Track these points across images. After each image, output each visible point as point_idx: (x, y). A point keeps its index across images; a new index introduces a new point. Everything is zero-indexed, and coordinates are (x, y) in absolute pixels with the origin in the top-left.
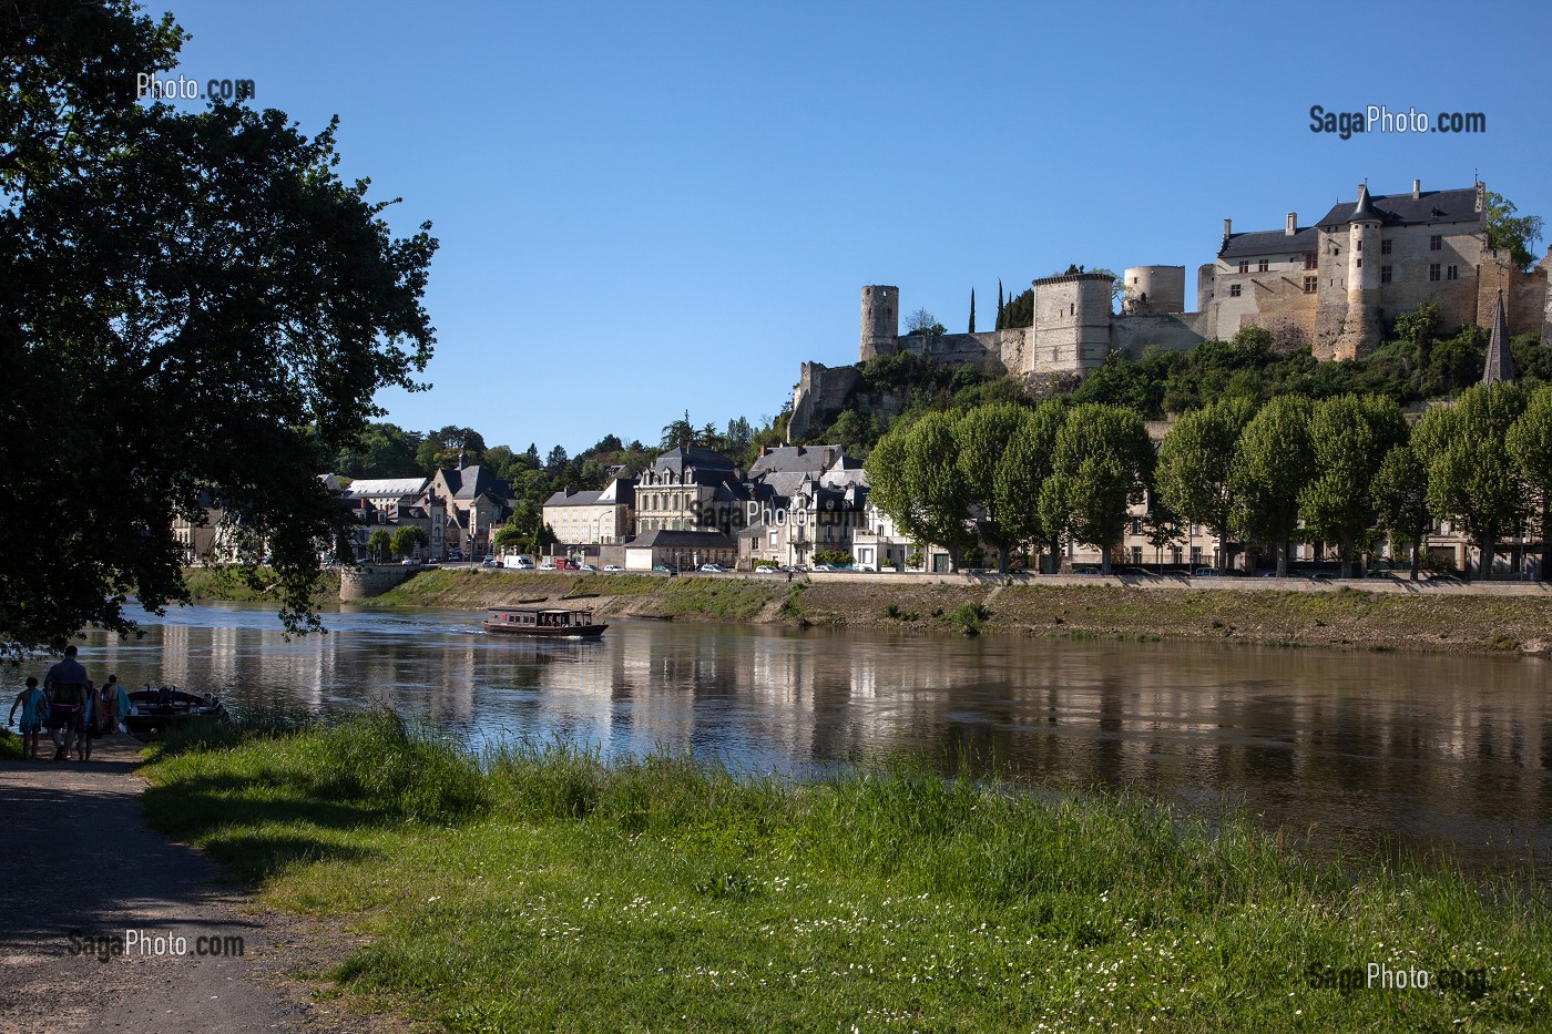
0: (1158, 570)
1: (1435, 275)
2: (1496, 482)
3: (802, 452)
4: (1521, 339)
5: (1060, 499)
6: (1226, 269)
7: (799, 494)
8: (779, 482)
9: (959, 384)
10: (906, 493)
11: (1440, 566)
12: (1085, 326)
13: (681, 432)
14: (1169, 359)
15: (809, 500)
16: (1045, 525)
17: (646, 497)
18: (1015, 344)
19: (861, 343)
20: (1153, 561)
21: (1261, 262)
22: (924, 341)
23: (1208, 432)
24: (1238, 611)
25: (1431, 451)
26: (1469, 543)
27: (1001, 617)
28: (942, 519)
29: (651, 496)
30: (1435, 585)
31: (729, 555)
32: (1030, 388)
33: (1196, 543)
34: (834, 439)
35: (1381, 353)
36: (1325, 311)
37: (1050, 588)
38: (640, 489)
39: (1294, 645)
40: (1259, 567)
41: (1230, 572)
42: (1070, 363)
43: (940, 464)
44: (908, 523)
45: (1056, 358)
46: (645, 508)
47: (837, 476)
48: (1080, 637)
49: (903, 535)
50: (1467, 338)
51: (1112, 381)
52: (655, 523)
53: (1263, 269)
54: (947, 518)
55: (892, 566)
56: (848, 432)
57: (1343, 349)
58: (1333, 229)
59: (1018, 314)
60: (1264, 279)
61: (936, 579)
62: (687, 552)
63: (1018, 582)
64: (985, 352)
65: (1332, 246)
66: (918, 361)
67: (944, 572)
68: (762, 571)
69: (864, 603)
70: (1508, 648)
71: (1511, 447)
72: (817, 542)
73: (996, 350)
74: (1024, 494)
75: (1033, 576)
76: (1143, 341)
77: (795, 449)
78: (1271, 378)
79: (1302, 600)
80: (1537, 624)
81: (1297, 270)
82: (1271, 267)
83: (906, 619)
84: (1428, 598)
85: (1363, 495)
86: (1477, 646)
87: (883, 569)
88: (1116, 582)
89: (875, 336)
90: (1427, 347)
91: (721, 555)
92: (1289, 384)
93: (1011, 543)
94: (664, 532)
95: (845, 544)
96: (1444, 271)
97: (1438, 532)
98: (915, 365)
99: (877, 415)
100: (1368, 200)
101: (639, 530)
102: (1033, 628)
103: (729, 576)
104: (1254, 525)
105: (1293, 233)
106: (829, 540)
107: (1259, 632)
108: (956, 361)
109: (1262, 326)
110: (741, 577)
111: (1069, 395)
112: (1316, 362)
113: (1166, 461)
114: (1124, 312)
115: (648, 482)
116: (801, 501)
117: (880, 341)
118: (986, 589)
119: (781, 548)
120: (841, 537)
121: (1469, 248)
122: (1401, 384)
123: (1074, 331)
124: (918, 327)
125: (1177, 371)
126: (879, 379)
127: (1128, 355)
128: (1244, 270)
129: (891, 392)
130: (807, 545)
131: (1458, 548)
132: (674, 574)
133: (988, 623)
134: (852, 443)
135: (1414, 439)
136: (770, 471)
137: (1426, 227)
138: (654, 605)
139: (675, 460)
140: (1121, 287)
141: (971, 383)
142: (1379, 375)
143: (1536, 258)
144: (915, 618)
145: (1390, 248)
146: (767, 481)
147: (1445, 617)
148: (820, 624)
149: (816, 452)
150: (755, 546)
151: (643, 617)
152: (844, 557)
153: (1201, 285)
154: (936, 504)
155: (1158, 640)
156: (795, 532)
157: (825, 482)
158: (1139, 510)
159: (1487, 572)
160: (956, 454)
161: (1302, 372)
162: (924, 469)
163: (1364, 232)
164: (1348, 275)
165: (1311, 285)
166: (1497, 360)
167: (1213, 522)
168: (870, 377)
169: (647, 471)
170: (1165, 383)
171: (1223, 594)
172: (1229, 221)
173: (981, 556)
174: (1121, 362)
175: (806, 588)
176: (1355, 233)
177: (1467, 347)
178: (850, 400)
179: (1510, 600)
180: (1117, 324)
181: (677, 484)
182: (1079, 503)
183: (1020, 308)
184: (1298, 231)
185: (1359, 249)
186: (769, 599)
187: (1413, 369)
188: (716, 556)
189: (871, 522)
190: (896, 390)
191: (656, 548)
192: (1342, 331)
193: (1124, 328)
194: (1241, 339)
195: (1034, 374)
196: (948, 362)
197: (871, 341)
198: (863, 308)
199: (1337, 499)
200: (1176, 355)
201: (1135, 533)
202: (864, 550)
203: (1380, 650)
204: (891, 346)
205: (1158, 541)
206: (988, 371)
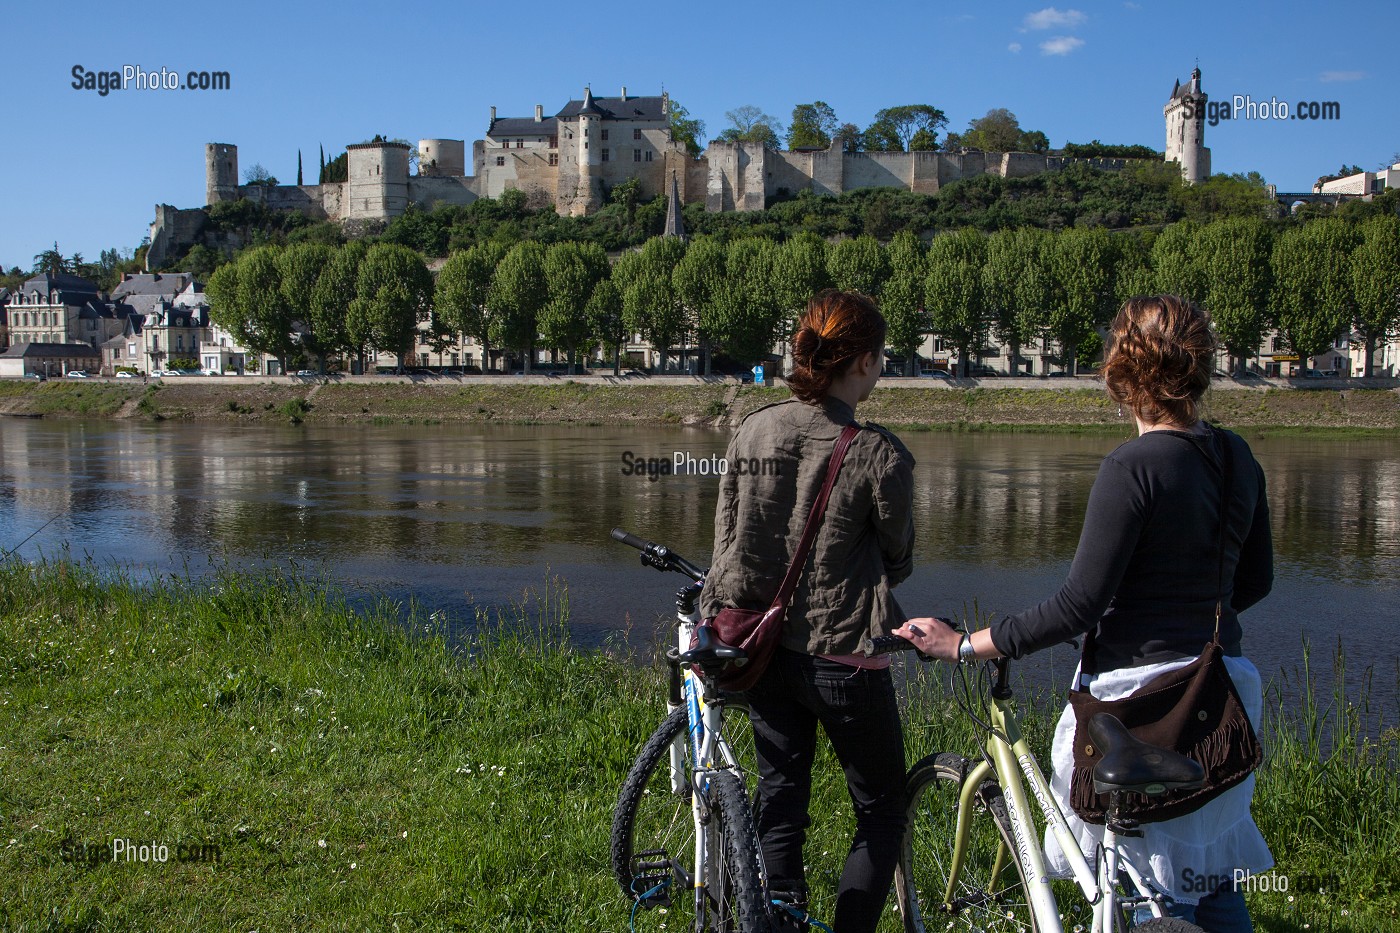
0: (439, 371)
1: (638, 158)
2: (666, 306)
3: (158, 278)
4: (693, 206)
5: (363, 317)
6: (493, 145)
7: (153, 313)
8: (137, 303)
9: (290, 226)
10: (240, 312)
11: (635, 366)
12: (389, 183)
13: (52, 259)
14: (453, 211)
15: (161, 318)
16: (353, 338)
17: (17, 315)
18: (335, 196)
19: (208, 190)
20: (438, 364)
21: (518, 140)
22: (260, 190)
23: (472, 266)
24: (497, 400)
25: (625, 283)
26: (653, 349)
27: (320, 408)
28: (270, 333)
29: (21, 315)
30: (629, 379)
31: (96, 363)
32: (347, 230)
33: (467, 350)
34: (187, 268)
35: (603, 212)
36: (564, 179)
37: (357, 385)
38: (10, 308)
39: (535, 424)
40: (514, 367)
41: (493, 372)
42: (378, 212)
43: (266, 289)
44: (243, 336)
45: (367, 207)
46: (17, 324)
47: (189, 298)
48: (381, 422)
49: (240, 345)
50: (658, 204)
51: (411, 226)
52: (26, 337)
53: (520, 146)
54: (274, 332)
55: (234, 370)
56: (198, 263)
57: (577, 208)
58: (568, 119)
59: (336, 172)
60: (520, 154)
61: (268, 381)
62: (56, 361)
63: (332, 382)
64: (310, 201)
65: (568, 132)
66: (256, 207)
67: (276, 374)
68: (122, 376)
69: (209, 400)
70: (674, 422)
71: (676, 282)
72: (170, 352)
73: (319, 199)
74: (335, 312)
75: (344, 376)
76: (433, 197)
77: (151, 276)
78: (527, 228)
79: (541, 391)
80: (692, 404)
81: (543, 148)
82: (526, 144)
83: (244, 412)
84: (625, 388)
85: (581, 314)
86: (655, 421)
87: (226, 373)
88: (407, 380)
89: (219, 185)
90: (633, 209)
91: (88, 363)
92: (540, 232)
93: (327, 351)
94: (35, 345)
95: (194, 353)
96: (643, 154)
97: (633, 343)
98: (254, 210)
99: (223, 249)
100: (592, 100)
101: (12, 341)
102: (345, 416)
103: (93, 381)
104: (508, 335)
105: (540, 120)
106: (180, 350)
107: (511, 415)
108: (288, 207)
109: (520, 189)
110: (104, 381)
111: (378, 237)
112: (559, 217)
113: (443, 289)
114: (420, 173)
115: (18, 302)
116: (155, 318)
117: (223, 189)
118: (308, 387)
119: (139, 356)
120: (190, 348)
121: (658, 139)
122: (616, 235)
123: (380, 186)
124: (255, 179)
125: (459, 220)
126: (224, 220)
127: (423, 207)
128: (506, 146)
129: (234, 231)
130: (161, 355)
131: (646, 352)
132: (43, 379)
133: (309, 413)
134: (202, 271)
135: (614, 275)
136: (130, 294)
137: (630, 123)
138: (25, 406)
139: (43, 285)
140: (416, 154)
141: (300, 225)
142: (602, 228)
143: (703, 150)
144: (251, 411)
145: (607, 136)
146: (127, 302)
147: (636, 401)
148: (172, 418)
149: (170, 279)
150: (117, 356)
151: (15, 416)
152: (193, 364)
153: (475, 156)
154: (265, 320)
155: (439, 423)
156: (151, 344)
157: (177, 303)
158: (425, 325)
159: (662, 371)
160: (280, 281)
161: (548, 224)
162: (253, 293)
163: (589, 123)
164: (578, 152)
165: (554, 160)
166: (673, 220)
167: (478, 335)
168: (215, 218)
169: (17, 293)
170: (450, 230)
171: (486, 388)
172: (494, 108)
173: (306, 362)
174: (416, 212)
175: (160, 389)
176: (583, 123)
177: (659, 210)
178: (199, 236)
179: (677, 388)
180: (413, 182)
181: (45, 304)
182: (378, 321)
183: (338, 167)
184: (544, 119)
185: (586, 135)
186: (128, 398)
187: (624, 224)
188: (84, 364)
189: (214, 335)
190: (238, 229)
191: (28, 358)
192: (576, 195)
193: (419, 187)
194: (505, 197)
195: (350, 220)
196: (281, 208)
197: (215, 189)
198: (208, 161)
199: (562, 318)
200: (458, 208)
201: (423, 342)
202: (210, 358)
203: (593, 425)
204: (233, 194)
205: (438, 349)
206: (314, 216)
